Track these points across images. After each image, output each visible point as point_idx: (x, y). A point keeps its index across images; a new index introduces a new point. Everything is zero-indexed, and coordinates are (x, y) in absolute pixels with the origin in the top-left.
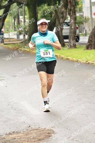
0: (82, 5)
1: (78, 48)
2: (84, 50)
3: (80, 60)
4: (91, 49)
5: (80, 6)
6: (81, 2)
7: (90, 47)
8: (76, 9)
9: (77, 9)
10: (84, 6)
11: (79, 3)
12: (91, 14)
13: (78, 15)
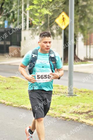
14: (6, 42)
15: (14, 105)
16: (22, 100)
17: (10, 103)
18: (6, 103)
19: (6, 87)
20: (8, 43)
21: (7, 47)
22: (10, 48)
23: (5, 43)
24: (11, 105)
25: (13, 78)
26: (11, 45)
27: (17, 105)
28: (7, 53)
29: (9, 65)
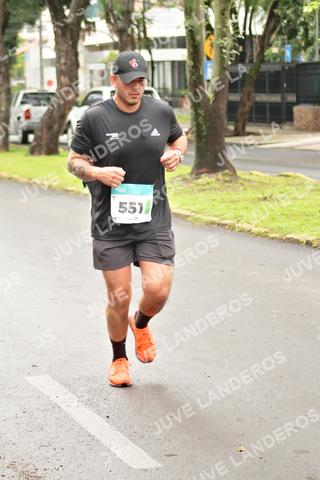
0: (23, 63)
1: (12, 151)
2: (26, 155)
3: (15, 176)
4: (40, 154)
5: (19, 65)
6: (23, 58)
7: (37, 149)
8: (11, 72)
9: (14, 72)
10: (27, 65)
11: (18, 60)
12: (42, 84)
13: (14, 83)
14: (285, 95)
15: (271, 236)
16: (293, 223)
17: (263, 230)
18: (255, 230)
19: (261, 196)
20: (292, 98)
21: (290, 106)
22: (296, 109)
23: (283, 98)
24: (263, 236)
25: (286, 176)
26: (298, 103)
27: (277, 235)
28: (288, 123)
29: (291, 149)
